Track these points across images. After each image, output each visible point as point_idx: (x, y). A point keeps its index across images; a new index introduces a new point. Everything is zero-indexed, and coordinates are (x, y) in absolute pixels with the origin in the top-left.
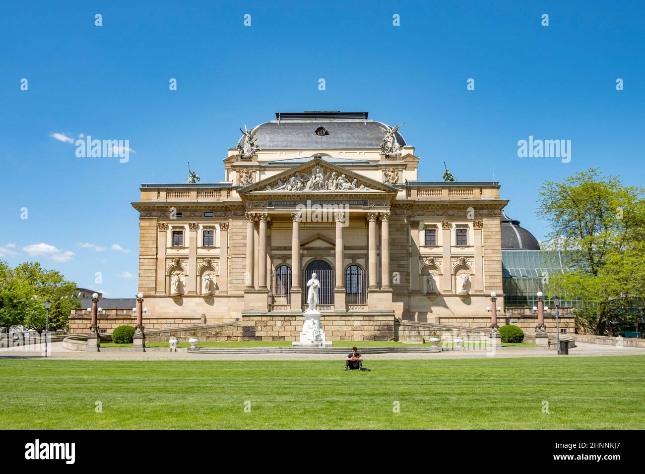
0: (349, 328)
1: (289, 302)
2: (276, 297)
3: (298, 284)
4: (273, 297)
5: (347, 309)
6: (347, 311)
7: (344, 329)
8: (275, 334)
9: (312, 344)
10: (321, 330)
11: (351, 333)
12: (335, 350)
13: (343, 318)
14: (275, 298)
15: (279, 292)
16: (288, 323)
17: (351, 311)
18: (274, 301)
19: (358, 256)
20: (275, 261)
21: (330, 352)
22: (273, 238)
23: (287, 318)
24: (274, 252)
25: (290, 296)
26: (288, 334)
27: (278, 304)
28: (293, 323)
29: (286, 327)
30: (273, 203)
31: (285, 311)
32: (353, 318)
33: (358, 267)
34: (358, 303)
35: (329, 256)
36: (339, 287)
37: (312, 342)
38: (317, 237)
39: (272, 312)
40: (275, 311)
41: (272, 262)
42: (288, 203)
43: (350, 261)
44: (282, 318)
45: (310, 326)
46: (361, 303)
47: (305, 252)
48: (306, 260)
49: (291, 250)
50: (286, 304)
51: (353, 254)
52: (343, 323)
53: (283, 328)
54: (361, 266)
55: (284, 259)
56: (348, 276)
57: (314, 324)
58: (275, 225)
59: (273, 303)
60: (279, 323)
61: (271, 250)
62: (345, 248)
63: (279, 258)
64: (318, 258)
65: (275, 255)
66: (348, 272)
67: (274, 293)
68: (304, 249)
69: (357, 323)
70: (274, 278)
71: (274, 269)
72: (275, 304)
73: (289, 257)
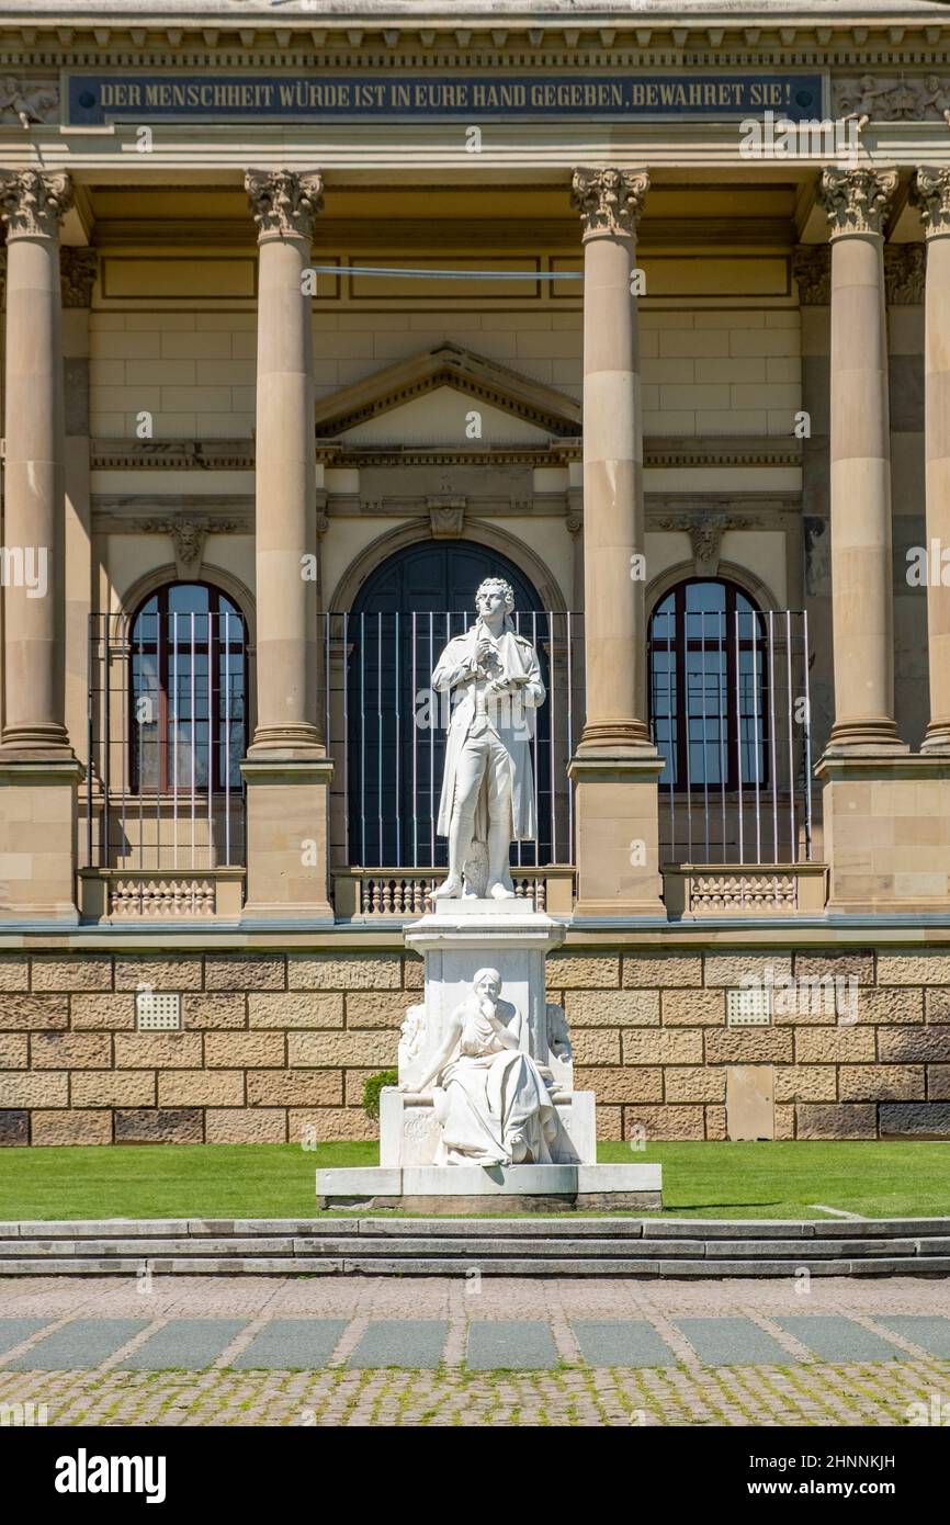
0: (689, 1047)
1: (233, 847)
2: (133, 813)
3: (307, 718)
4: (109, 817)
5: (672, 901)
6: (674, 914)
7: (650, 1048)
8: (133, 1091)
9: (493, 1188)
10: (562, 1070)
11: (706, 1083)
12: (710, 1247)
13: (643, 969)
14: (130, 827)
15: (150, 781)
16: (231, 1012)
17: (695, 913)
18: (114, 845)
19: (735, 513)
20: (119, 544)
21: (664, 1265)
22: (106, 374)
23: (219, 973)
24: (114, 482)
25: (241, 808)
26: (227, 1088)
27: (150, 866)
28: (268, 1009)
29: (214, 1040)
30: (110, 95)
31: (204, 917)
32: (717, 970)
33: (732, 589)
34: (750, 858)
35: (525, 506)
36: (609, 732)
37: (494, 1171)
38: (433, 365)
39: (104, 922)
40: (127, 916)
41: (99, 557)
42: (224, 96)
43: (676, 548)
44: (187, 974)
45: (468, 1036)
46: (767, 858)
47: (348, 481)
48: (359, 535)
49: (250, 464)
50: (205, 860)
51: (701, 497)
52: (641, 1006)
53: (191, 1044)
54: (759, 584)
55: (187, 531)
56: (665, 661)
57: (504, 1012)
58: (120, 279)
59: (108, 860)
60: (157, 1010)
61: (95, 465)
62: (654, 452)
63: (150, 527)
64: (445, 526)
65: (126, 501)
66: (665, 628)
67: (119, 784)
68: (337, 461)
69: (751, 1006)
70: (119, 672)
71: (116, 605)
72: (127, 864)
73: (236, 516)
